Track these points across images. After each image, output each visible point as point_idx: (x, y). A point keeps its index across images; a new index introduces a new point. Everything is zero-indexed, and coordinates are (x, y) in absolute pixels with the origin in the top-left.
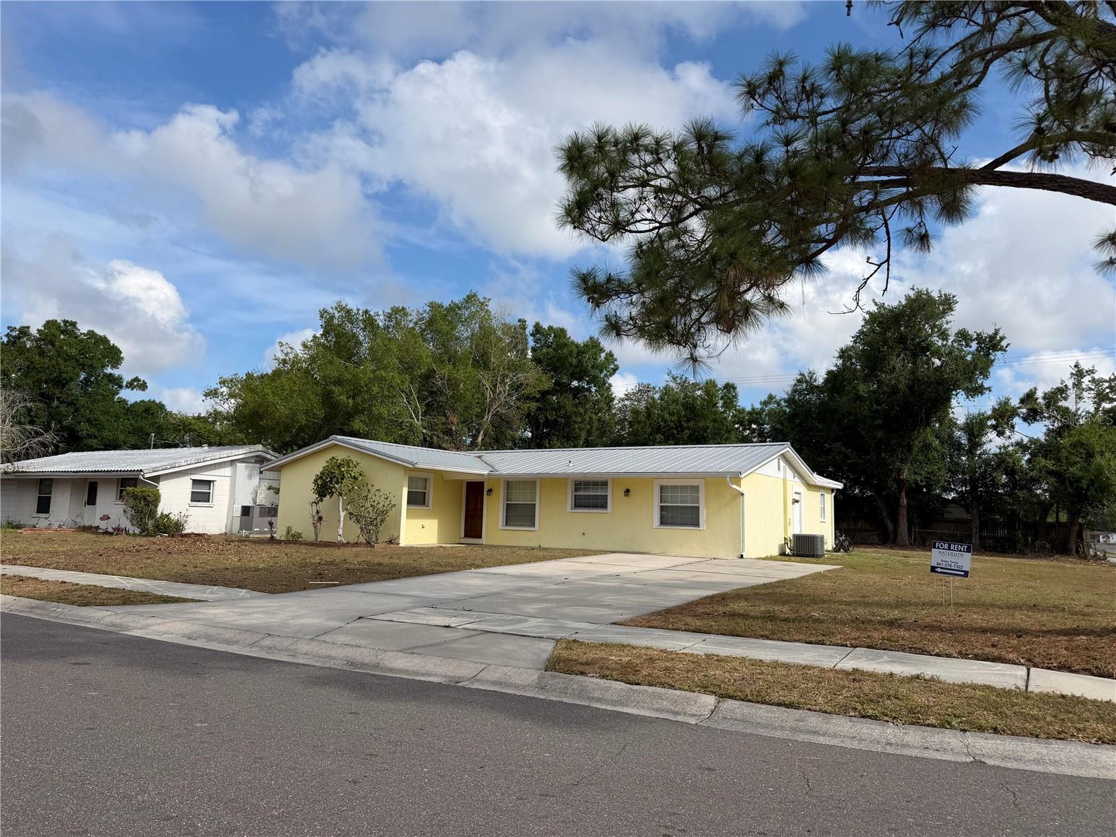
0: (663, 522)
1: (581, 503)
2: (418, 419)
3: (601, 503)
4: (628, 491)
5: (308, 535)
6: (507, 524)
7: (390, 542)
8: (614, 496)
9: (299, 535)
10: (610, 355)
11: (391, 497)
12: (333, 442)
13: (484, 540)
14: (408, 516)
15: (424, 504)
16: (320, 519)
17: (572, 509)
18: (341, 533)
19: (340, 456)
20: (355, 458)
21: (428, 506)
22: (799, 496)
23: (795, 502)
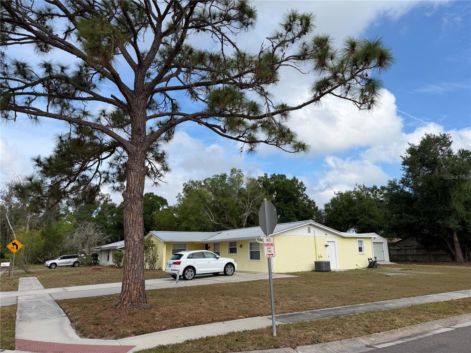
0: (251, 258)
1: (231, 251)
2: (212, 219)
4: (241, 246)
7: (159, 269)
8: (238, 248)
10: (302, 183)
11: (158, 252)
12: (150, 234)
17: (229, 253)
22: (333, 243)
23: (326, 246)
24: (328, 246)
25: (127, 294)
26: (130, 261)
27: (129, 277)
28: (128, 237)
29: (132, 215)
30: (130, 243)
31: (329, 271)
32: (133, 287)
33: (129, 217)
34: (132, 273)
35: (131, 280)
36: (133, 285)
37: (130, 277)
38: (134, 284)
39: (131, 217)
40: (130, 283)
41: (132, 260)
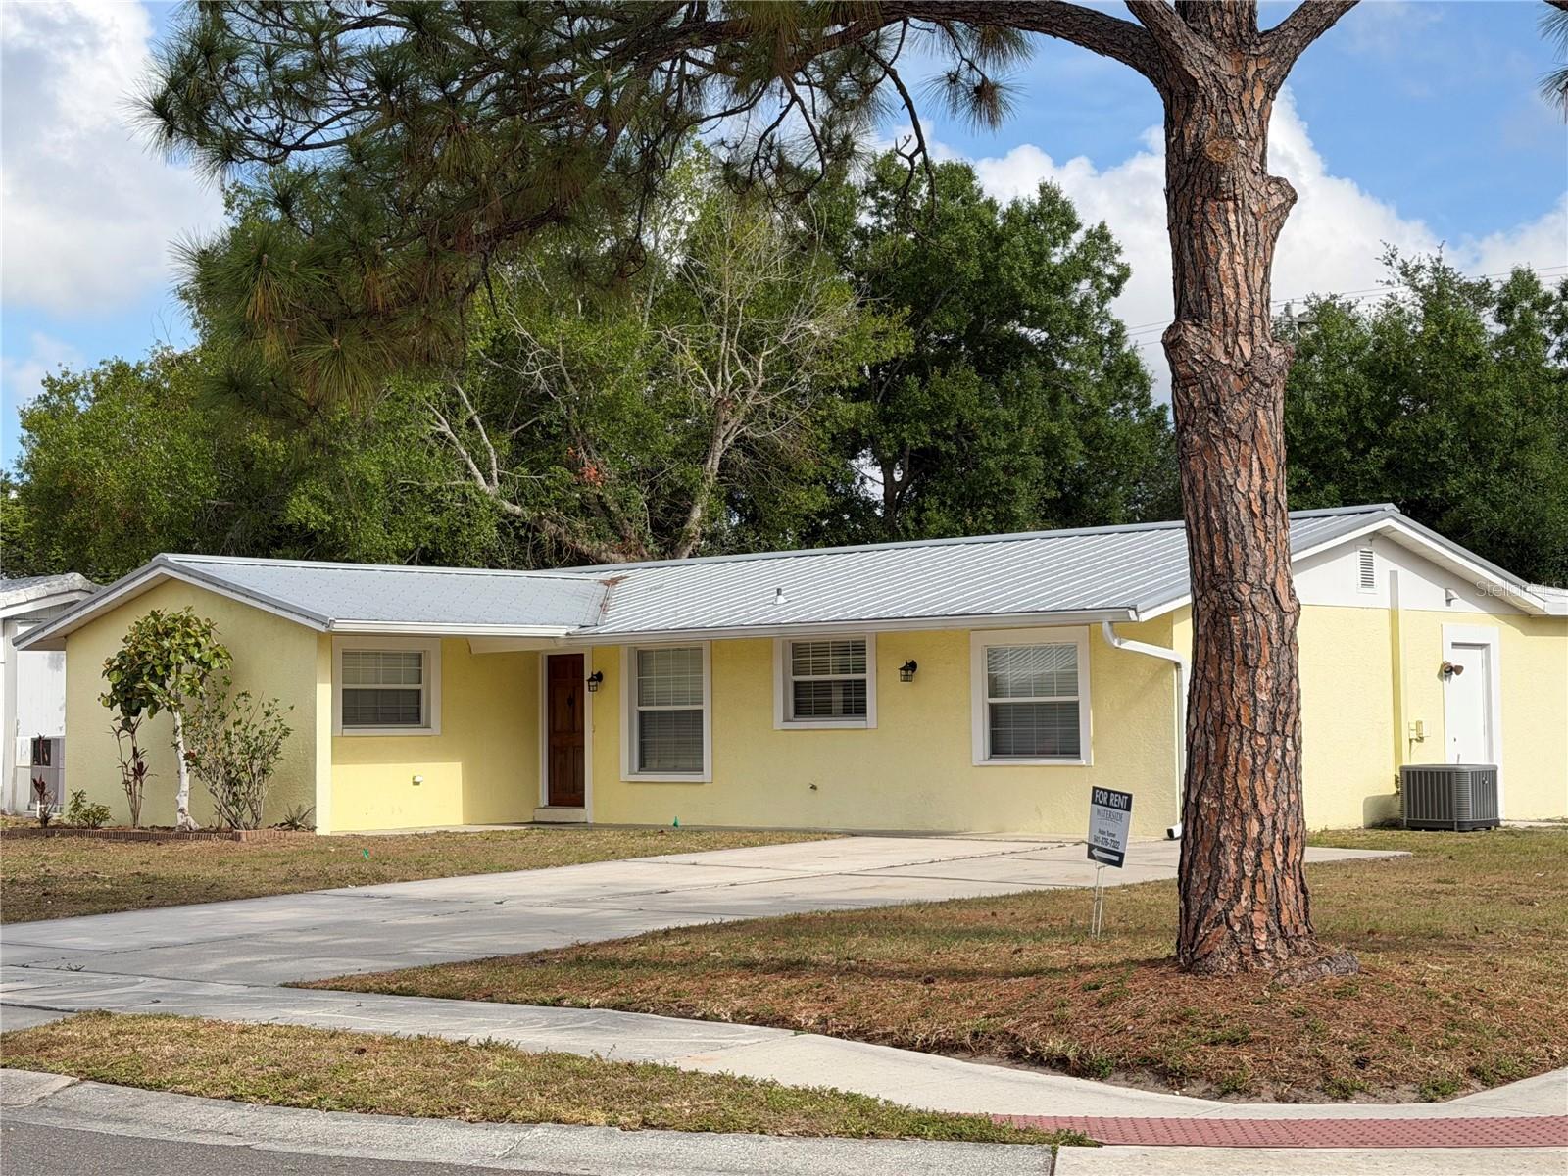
0: (997, 749)
1: (809, 702)
2: (488, 480)
3: (855, 704)
4: (911, 667)
5: (119, 814)
6: (643, 766)
7: (292, 825)
8: (880, 681)
9: (101, 813)
10: (1101, 236)
11: (282, 707)
12: (161, 570)
13: (588, 813)
14: (337, 757)
15: (419, 720)
16: (139, 771)
17: (786, 720)
18: (184, 803)
19: (170, 607)
20: (201, 612)
21: (428, 727)
22: (1478, 652)
23: (1449, 671)
24: (1458, 670)
25: (1253, 896)
26: (1262, 723)
27: (1256, 805)
28: (1245, 589)
29: (1256, 465)
30: (1260, 622)
31: (1491, 824)
32: (1279, 860)
33: (1244, 473)
34: (1271, 783)
35: (1268, 823)
36: (1278, 848)
37: (1262, 806)
38: (1286, 842)
39: (1251, 476)
40: (1267, 839)
41: (1273, 714)
